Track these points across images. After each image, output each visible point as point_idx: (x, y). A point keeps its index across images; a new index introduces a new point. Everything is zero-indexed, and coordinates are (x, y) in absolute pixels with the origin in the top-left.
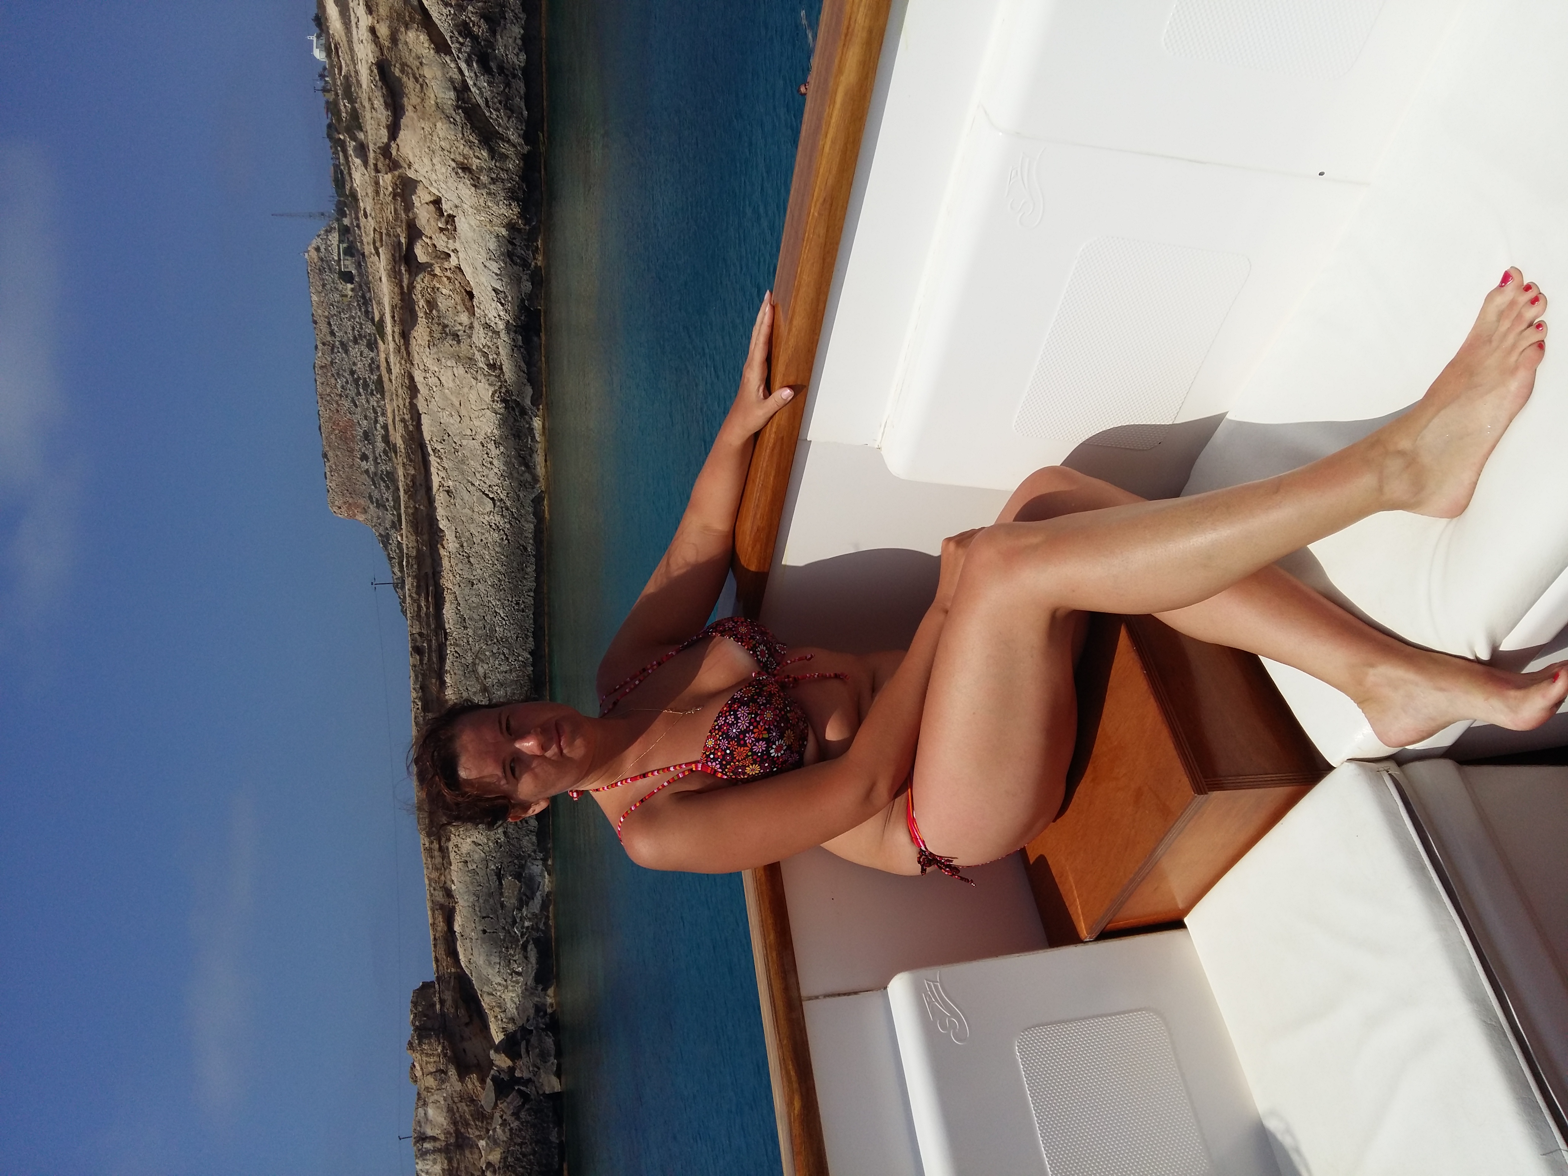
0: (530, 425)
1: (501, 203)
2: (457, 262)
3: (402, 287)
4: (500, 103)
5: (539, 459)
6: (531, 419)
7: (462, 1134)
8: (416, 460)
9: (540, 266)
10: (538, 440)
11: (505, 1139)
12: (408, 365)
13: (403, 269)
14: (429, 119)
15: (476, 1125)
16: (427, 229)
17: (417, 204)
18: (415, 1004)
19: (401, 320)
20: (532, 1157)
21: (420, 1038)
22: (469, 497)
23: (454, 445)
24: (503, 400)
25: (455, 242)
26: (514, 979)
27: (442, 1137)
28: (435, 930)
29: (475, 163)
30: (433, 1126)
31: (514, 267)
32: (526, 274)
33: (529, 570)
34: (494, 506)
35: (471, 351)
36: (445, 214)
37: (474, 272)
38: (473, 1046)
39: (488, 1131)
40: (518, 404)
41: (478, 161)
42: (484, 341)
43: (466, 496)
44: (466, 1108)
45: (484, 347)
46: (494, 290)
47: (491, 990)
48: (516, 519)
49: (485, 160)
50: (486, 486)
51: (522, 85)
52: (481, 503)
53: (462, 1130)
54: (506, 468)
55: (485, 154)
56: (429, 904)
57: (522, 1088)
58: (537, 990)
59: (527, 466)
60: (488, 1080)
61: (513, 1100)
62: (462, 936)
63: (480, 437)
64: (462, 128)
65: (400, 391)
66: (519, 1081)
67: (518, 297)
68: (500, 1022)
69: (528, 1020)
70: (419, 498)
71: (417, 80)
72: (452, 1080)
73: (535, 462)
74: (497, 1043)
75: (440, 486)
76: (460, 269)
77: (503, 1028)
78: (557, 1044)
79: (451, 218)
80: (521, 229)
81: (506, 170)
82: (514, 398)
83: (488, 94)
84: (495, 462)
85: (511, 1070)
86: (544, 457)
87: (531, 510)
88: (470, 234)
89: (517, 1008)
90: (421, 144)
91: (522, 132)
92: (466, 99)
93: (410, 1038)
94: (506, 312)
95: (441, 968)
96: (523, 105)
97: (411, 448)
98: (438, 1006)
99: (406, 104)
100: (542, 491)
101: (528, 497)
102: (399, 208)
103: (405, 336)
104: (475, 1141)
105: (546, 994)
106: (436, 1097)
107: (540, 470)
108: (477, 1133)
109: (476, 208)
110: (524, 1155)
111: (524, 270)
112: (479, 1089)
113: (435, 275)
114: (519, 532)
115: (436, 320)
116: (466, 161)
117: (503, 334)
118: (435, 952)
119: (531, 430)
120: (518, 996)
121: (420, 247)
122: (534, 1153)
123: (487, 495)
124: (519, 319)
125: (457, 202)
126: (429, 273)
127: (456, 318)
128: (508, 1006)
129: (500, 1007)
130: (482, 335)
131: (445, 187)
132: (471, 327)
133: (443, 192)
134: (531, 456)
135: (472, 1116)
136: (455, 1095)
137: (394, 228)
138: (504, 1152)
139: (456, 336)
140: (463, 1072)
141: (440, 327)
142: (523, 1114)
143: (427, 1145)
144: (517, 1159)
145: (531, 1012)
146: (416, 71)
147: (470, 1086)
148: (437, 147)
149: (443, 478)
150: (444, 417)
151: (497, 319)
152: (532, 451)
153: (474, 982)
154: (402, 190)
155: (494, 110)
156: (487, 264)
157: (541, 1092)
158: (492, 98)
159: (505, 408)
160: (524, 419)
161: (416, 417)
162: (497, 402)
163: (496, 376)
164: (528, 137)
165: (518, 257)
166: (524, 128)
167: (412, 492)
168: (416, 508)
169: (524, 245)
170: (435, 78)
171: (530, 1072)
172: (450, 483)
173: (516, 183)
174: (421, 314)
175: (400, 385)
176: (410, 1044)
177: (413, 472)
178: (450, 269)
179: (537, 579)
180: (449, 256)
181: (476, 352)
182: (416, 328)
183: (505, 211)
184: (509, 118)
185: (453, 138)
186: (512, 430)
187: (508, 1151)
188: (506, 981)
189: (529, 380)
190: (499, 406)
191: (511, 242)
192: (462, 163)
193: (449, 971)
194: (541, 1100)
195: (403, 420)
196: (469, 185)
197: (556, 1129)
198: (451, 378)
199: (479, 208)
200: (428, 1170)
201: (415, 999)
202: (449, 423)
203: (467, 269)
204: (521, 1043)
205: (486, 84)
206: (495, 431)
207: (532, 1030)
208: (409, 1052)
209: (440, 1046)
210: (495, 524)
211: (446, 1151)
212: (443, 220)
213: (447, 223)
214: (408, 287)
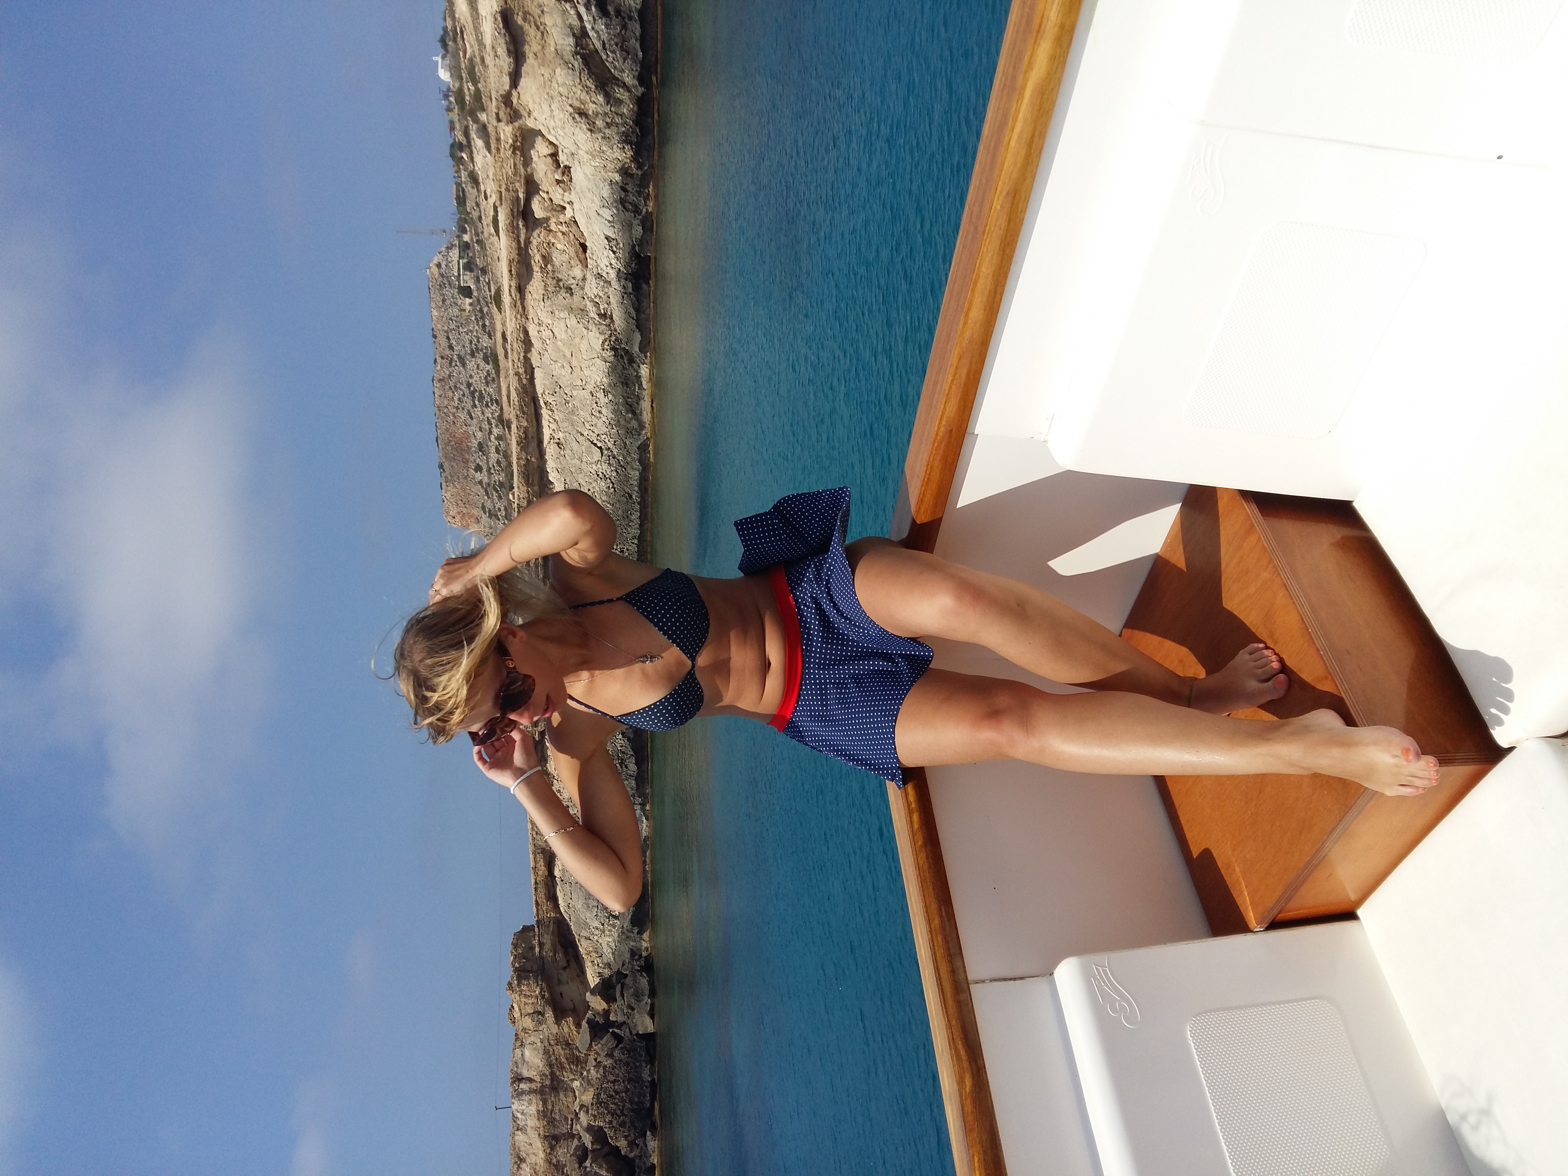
0: (638, 372)
1: (615, 146)
2: (572, 214)
3: (519, 242)
4: (617, 44)
5: (645, 405)
6: (639, 367)
7: (557, 1077)
8: (529, 413)
9: (651, 212)
10: (645, 387)
11: (599, 1076)
12: (523, 319)
13: (520, 224)
14: (548, 65)
15: (571, 1069)
16: (544, 182)
17: (535, 158)
18: (515, 946)
19: (518, 274)
20: (624, 1094)
21: (520, 979)
22: (578, 447)
23: (565, 396)
24: (613, 349)
25: (570, 193)
26: (611, 922)
27: (538, 1078)
28: (536, 874)
29: (591, 108)
30: (530, 1068)
31: (627, 213)
32: (638, 219)
33: (633, 517)
34: (602, 455)
35: (584, 303)
36: (562, 165)
37: (588, 222)
38: (570, 990)
39: (582, 1074)
40: (627, 352)
41: (594, 106)
42: (595, 291)
43: (575, 445)
44: (561, 1052)
45: (595, 297)
46: (606, 238)
47: (588, 934)
48: (621, 466)
49: (601, 105)
50: (595, 435)
51: (638, 26)
52: (590, 453)
53: (558, 1073)
54: (613, 416)
55: (601, 98)
56: (531, 848)
57: (616, 1030)
58: (633, 933)
59: (634, 413)
60: (584, 1023)
61: (607, 1041)
62: (562, 881)
63: (590, 387)
64: (580, 73)
65: (515, 345)
66: (613, 1024)
67: (629, 244)
68: (596, 967)
69: (623, 965)
70: (530, 450)
71: (538, 28)
72: (548, 1022)
73: (641, 409)
74: (592, 987)
75: (551, 439)
76: (575, 222)
77: (599, 973)
78: (651, 984)
79: (568, 168)
80: (633, 174)
81: (621, 115)
82: (623, 346)
83: (605, 37)
84: (604, 411)
85: (607, 1013)
86: (650, 403)
87: (636, 457)
88: (585, 183)
89: (613, 953)
90: (541, 90)
91: (637, 73)
92: (584, 46)
93: (510, 979)
94: (618, 260)
95: (541, 912)
96: (638, 46)
97: (524, 401)
98: (537, 949)
99: (527, 52)
100: (647, 438)
101: (634, 444)
102: (518, 163)
103: (521, 290)
104: (569, 1085)
105: (641, 938)
106: (532, 1039)
107: (646, 416)
108: (572, 1077)
109: (591, 154)
110: (617, 1093)
111: (635, 216)
112: (575, 1032)
113: (550, 231)
114: (625, 480)
115: (551, 274)
116: (583, 107)
117: (615, 284)
118: (536, 895)
119: (638, 377)
120: (614, 941)
121: (537, 202)
122: (627, 1091)
123: (595, 445)
124: (630, 266)
125: (573, 149)
126: (545, 229)
127: (570, 272)
128: (605, 951)
129: (597, 952)
130: (594, 285)
131: (563, 134)
132: (584, 279)
133: (560, 139)
134: (638, 404)
135: (567, 1059)
136: (551, 1037)
137: (513, 183)
138: (597, 1089)
139: (569, 290)
140: (560, 1014)
141: (555, 281)
142: (616, 1053)
143: (524, 1086)
144: (611, 1096)
145: (627, 956)
146: (538, 19)
147: (566, 1030)
148: (556, 93)
149: (554, 430)
150: (557, 370)
151: (608, 268)
152: (639, 398)
153: (572, 927)
154: (522, 144)
155: (611, 52)
156: (601, 212)
157: (634, 1032)
158: (609, 41)
159: (615, 356)
160: (633, 367)
161: (530, 370)
162: (607, 350)
163: (606, 325)
164: (643, 79)
165: (630, 203)
166: (639, 69)
167: (524, 443)
168: (528, 459)
169: (636, 191)
170: (555, 25)
171: (624, 1015)
172: (561, 435)
173: (631, 127)
174: (536, 269)
175: (515, 340)
176: (510, 984)
177: (526, 424)
178: (565, 223)
179: (641, 526)
180: (564, 208)
181: (588, 303)
182: (531, 283)
183: (620, 154)
184: (625, 59)
185: (571, 83)
186: (620, 377)
187: (602, 1088)
188: (603, 925)
189: (637, 327)
190: (609, 355)
191: (624, 189)
192: (579, 109)
193: (549, 915)
194: (634, 1039)
195: (517, 374)
196: (586, 130)
197: (648, 1067)
198: (563, 330)
199: (594, 153)
200: (523, 1110)
201: (515, 942)
202: (561, 374)
203: (582, 219)
204: (616, 986)
205: (603, 27)
206: (605, 380)
207: (627, 975)
208: (509, 992)
209: (539, 988)
210: (603, 473)
211: (541, 1092)
212: (560, 171)
213: (563, 173)
214: (525, 242)
